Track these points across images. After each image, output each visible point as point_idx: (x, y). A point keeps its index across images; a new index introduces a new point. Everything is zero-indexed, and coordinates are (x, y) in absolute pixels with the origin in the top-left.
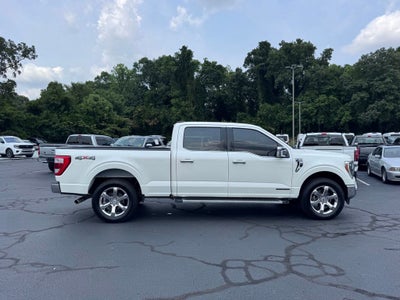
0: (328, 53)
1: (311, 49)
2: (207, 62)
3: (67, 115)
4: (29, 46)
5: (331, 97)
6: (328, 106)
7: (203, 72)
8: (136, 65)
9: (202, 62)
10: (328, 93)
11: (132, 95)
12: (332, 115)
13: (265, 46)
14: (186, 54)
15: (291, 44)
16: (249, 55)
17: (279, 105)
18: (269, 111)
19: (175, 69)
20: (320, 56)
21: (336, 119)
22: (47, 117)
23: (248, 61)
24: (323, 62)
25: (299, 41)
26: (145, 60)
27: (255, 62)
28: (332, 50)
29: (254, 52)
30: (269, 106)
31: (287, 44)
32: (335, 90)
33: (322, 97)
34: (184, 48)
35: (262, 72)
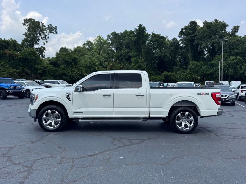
0: (236, 29)
1: (224, 26)
2: (154, 34)
3: (76, 68)
4: (54, 26)
5: (238, 57)
6: (236, 63)
7: (151, 41)
8: (109, 36)
9: (151, 34)
10: (236, 55)
11: (106, 56)
12: (239, 69)
13: (193, 24)
14: (142, 29)
15: (211, 23)
16: (182, 29)
17: (202, 62)
18: (197, 66)
19: (134, 39)
20: (231, 31)
21: (242, 72)
22: (64, 69)
23: (181, 33)
24: (233, 34)
25: (216, 21)
26: (114, 34)
27: (187, 34)
28: (239, 27)
29: (186, 28)
30: (196, 62)
31: (208, 23)
32: (241, 53)
33: (232, 58)
34: (141, 26)
35: (192, 41)
